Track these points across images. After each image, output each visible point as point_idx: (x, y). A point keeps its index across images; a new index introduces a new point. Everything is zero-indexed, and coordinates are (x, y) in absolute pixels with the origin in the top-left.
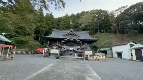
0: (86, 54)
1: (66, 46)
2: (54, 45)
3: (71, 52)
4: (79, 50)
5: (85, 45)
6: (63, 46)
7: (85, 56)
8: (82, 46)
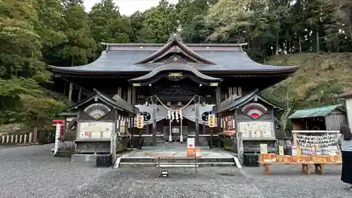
0: (246, 136)
1: (156, 106)
2: (93, 102)
3: (176, 130)
4: (212, 122)
5: (235, 97)
6: (141, 108)
7: (241, 149)
8: (223, 100)
